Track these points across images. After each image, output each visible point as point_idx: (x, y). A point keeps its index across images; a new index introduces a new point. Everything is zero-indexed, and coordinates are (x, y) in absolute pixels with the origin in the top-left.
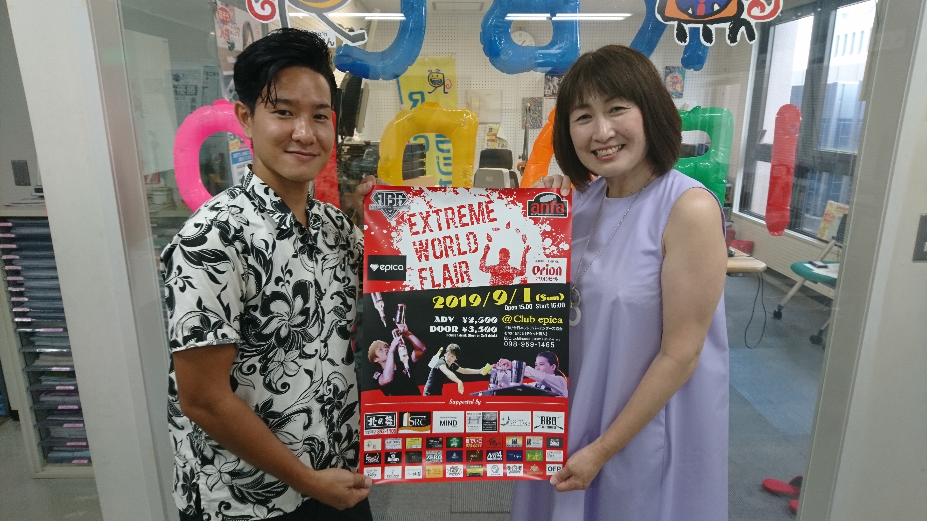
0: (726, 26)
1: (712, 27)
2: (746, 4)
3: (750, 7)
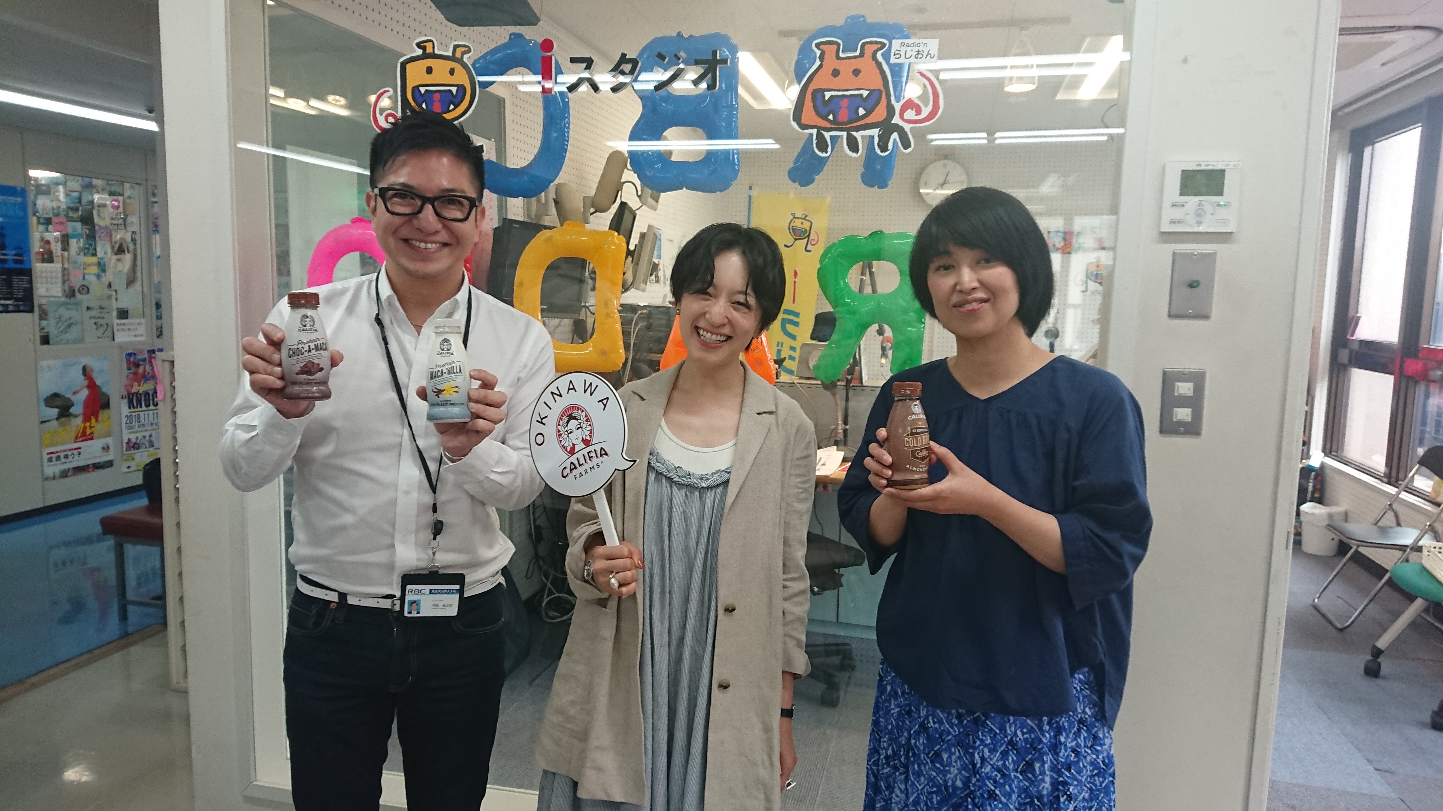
0: (875, 132)
1: (858, 135)
2: (897, 106)
3: (902, 110)
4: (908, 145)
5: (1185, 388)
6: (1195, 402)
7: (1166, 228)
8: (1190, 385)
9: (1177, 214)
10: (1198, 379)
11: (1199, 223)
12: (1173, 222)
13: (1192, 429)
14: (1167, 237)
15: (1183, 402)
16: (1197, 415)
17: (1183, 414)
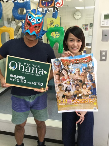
0: (52, 9)
1: (50, 9)
2: (56, 3)
3: (57, 4)
4: (58, 11)
5: (104, 53)
6: (106, 56)
7: (101, 25)
8: (105, 53)
9: (103, 23)
10: (106, 52)
11: (107, 24)
12: (102, 24)
13: (105, 60)
14: (102, 27)
15: (104, 56)
16: (106, 58)
17: (103, 58)
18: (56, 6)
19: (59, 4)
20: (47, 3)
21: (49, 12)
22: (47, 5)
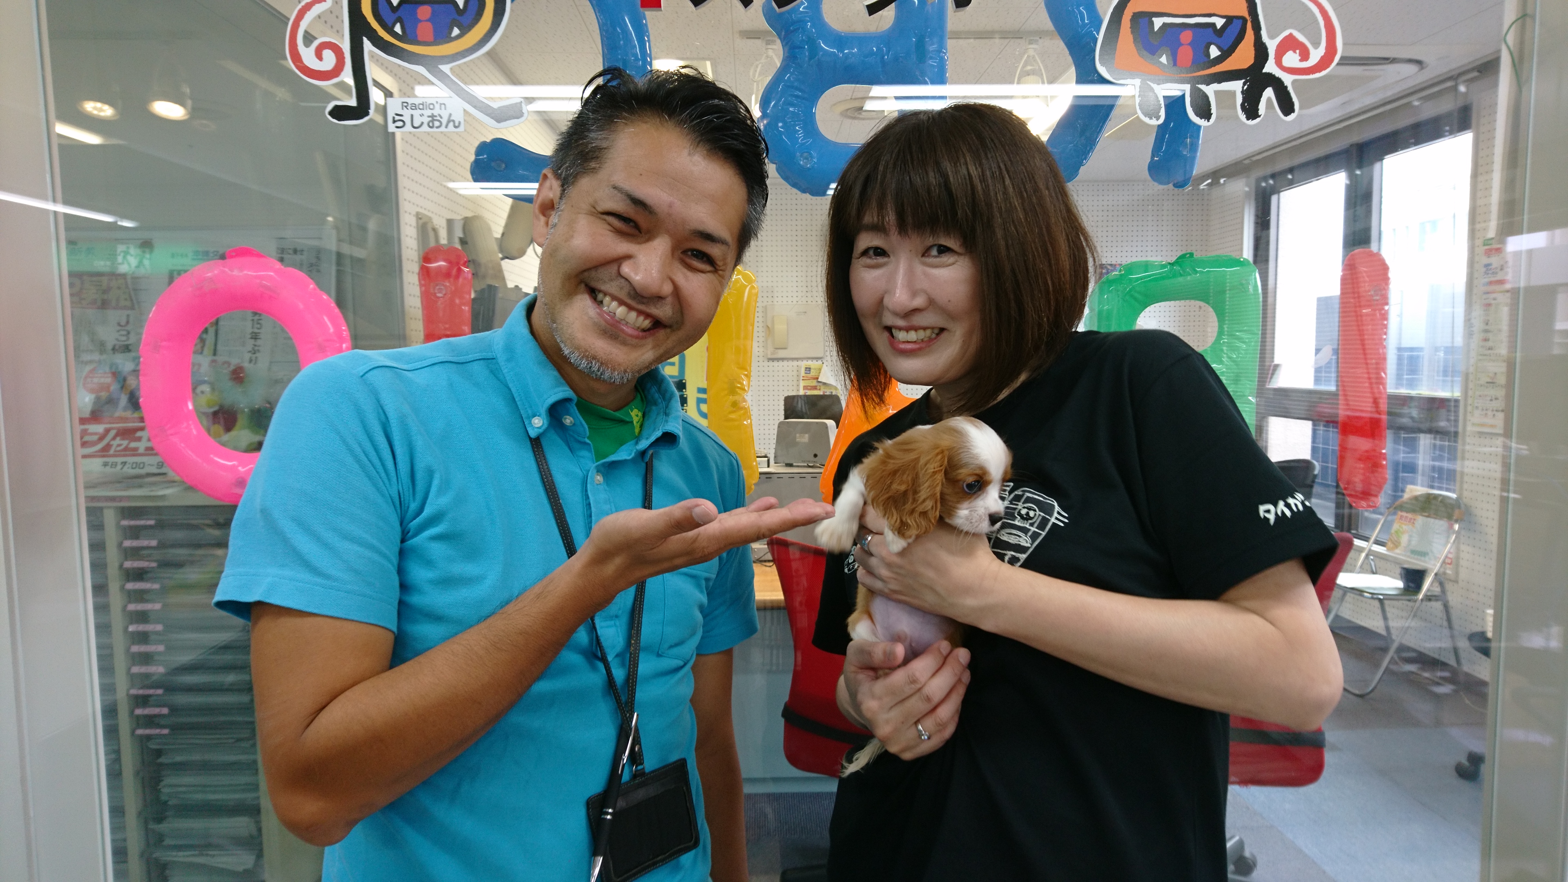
0: (1237, 86)
2: (1272, 46)
3: (1281, 51)
4: (1287, 106)
18: (1270, 67)
19: (1305, 56)
20: (1186, 37)
21: (1205, 113)
22: (1186, 53)
